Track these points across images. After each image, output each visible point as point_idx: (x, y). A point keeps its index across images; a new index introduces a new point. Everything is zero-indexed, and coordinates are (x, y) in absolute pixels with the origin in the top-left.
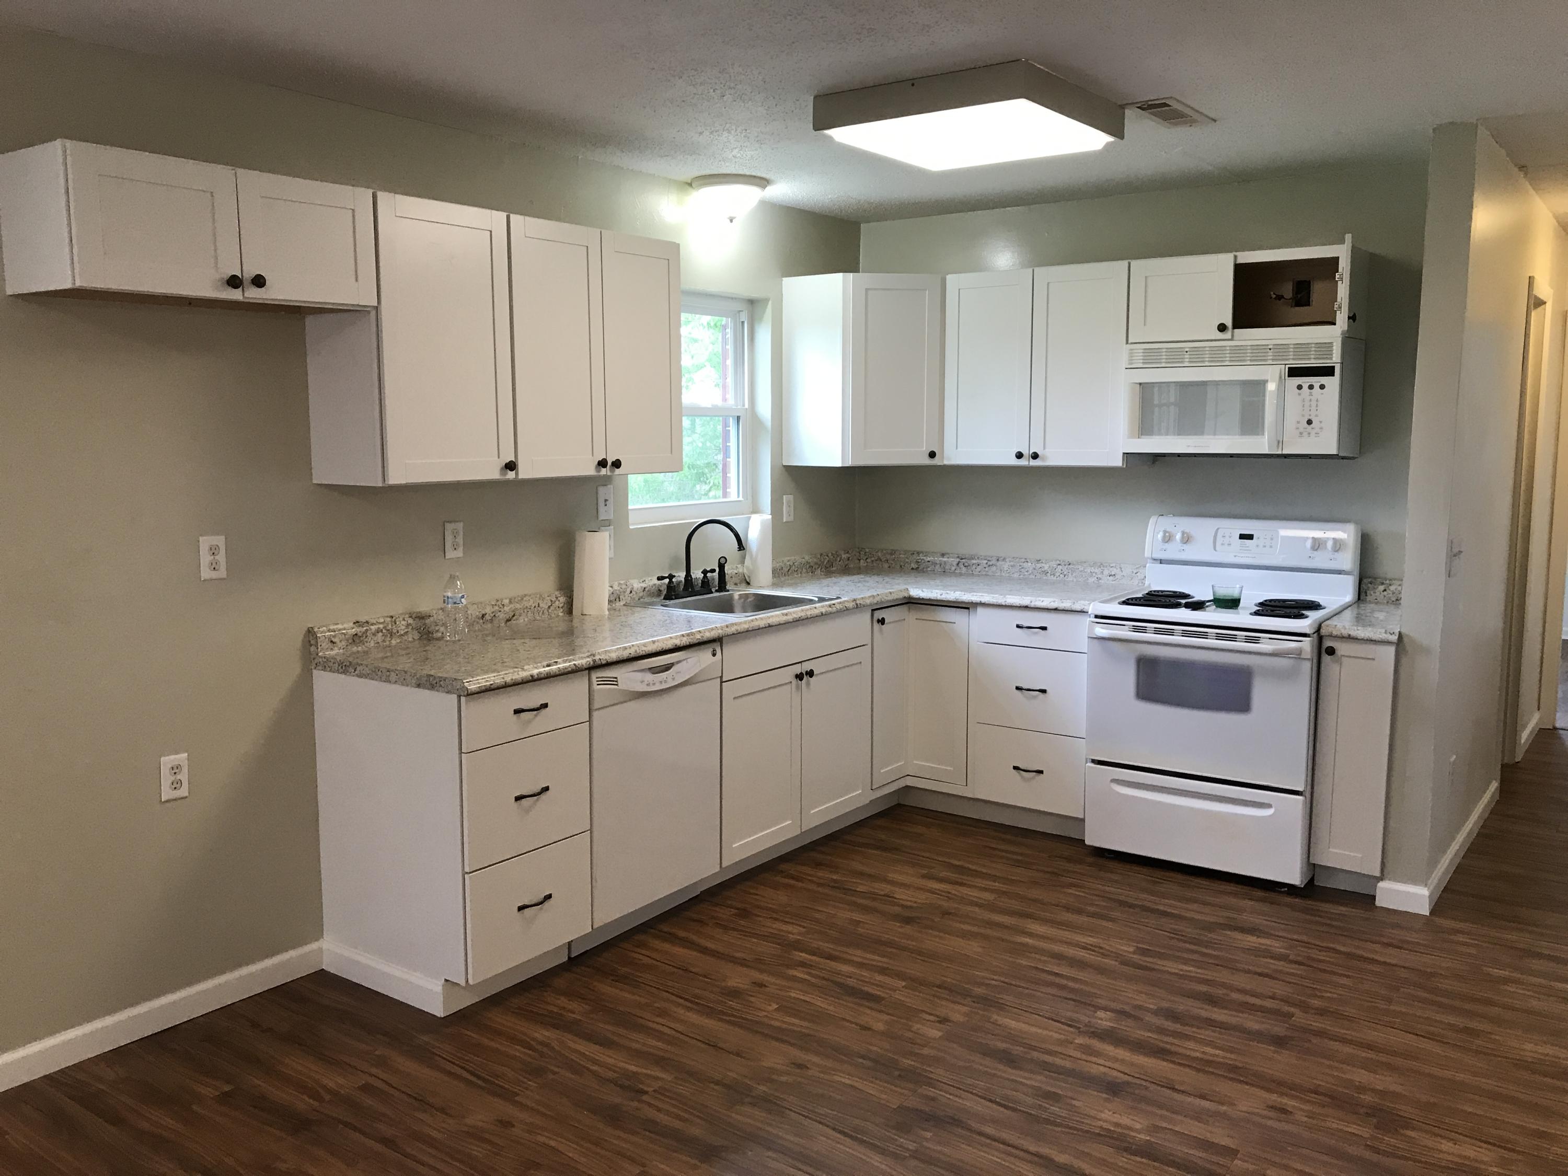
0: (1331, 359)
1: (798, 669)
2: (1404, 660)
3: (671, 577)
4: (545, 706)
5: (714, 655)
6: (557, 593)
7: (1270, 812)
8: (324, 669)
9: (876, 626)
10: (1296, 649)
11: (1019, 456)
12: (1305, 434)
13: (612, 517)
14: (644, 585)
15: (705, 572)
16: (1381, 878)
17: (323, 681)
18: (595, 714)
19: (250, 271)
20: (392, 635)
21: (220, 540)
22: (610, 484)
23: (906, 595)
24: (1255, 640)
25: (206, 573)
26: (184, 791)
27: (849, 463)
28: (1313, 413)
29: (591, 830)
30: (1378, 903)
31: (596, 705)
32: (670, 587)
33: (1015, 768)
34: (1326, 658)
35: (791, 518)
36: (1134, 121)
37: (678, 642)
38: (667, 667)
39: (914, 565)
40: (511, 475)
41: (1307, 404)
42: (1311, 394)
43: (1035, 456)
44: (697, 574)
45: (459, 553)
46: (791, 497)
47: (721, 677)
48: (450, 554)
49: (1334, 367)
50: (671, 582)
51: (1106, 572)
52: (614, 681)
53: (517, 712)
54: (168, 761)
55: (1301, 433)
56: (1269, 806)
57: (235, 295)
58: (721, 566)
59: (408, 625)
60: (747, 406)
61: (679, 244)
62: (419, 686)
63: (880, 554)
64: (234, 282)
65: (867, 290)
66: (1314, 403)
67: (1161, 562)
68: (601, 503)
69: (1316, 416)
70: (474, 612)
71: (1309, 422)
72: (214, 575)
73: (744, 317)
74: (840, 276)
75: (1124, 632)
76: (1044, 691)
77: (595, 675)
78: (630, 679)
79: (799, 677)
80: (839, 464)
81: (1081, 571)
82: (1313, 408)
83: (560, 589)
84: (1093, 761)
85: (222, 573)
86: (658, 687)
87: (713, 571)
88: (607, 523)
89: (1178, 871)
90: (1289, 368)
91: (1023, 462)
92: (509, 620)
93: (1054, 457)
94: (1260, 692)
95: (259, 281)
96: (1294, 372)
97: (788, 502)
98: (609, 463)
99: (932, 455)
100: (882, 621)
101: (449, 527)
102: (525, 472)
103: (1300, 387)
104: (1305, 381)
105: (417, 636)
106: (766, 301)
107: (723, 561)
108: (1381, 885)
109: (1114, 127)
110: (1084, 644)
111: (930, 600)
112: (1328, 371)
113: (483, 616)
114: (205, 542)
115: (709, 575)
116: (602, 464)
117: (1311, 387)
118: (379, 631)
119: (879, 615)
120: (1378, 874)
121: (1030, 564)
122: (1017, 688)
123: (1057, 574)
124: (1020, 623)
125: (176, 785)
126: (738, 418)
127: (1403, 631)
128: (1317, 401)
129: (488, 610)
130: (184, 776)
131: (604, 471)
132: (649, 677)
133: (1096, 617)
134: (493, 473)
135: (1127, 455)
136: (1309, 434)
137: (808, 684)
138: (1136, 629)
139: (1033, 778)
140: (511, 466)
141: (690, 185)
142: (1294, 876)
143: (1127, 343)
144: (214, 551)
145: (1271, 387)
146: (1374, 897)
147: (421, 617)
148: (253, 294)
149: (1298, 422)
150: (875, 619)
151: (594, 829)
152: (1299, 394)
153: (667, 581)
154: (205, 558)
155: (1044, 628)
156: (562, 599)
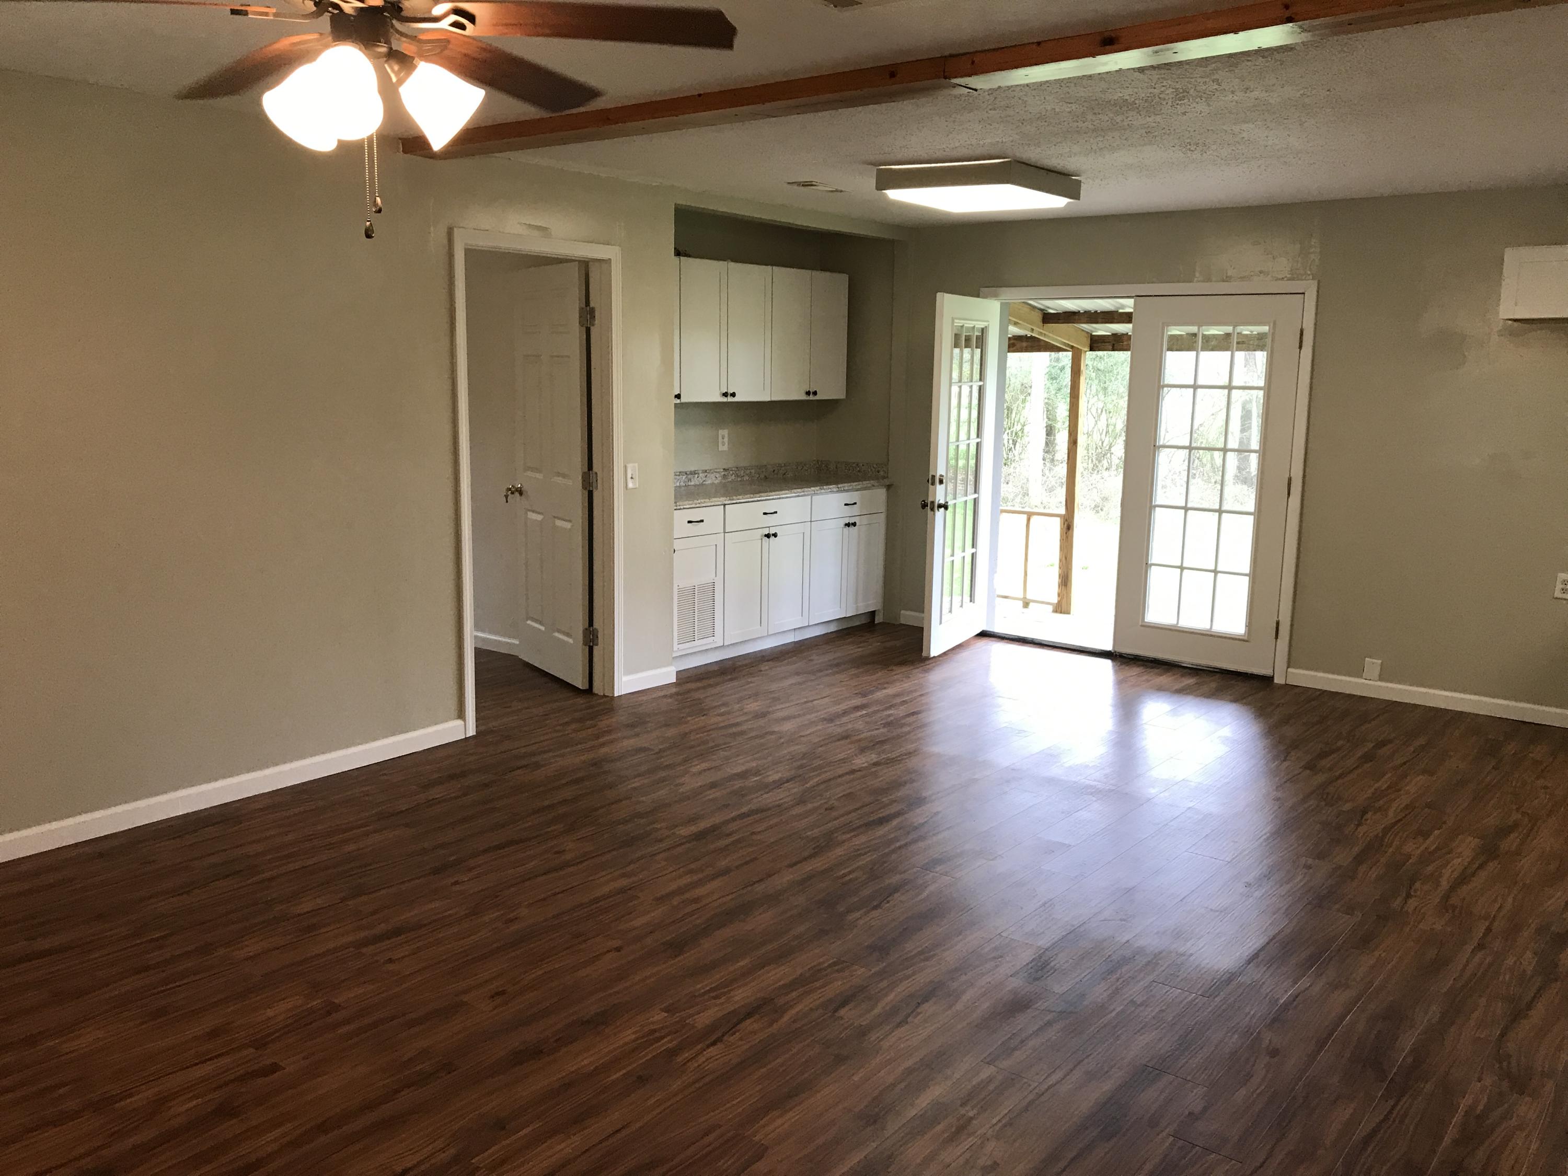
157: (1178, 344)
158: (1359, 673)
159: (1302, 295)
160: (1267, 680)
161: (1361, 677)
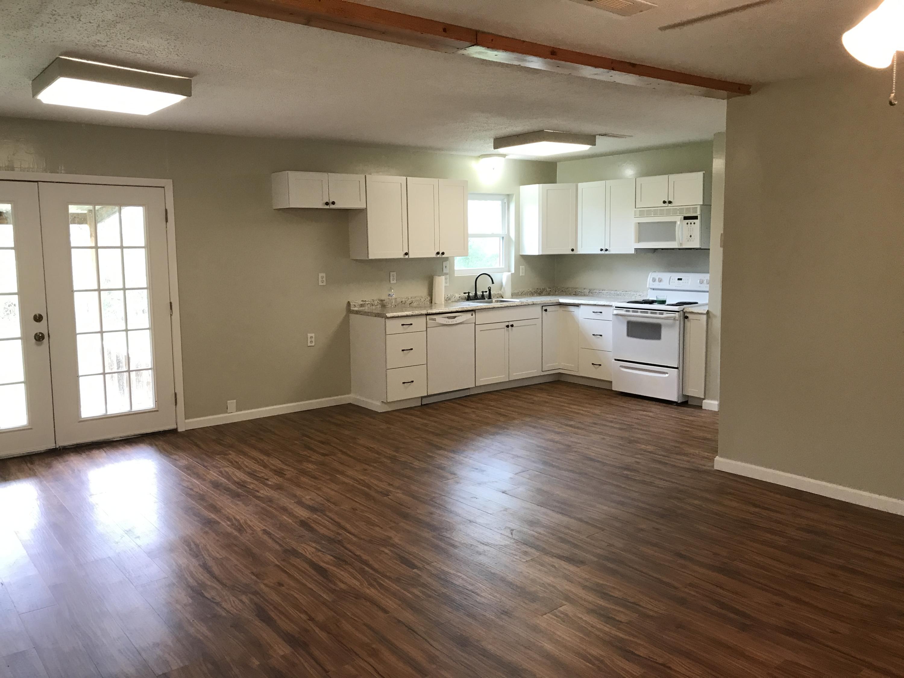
0: (697, 213)
1: (507, 324)
2: (710, 321)
3: (469, 293)
4: (411, 324)
5: (472, 315)
6: (428, 296)
7: (667, 375)
8: (352, 313)
9: (544, 312)
10: (673, 316)
11: (602, 250)
13: (448, 272)
14: (460, 296)
15: (483, 292)
16: (704, 399)
17: (352, 316)
18: (428, 329)
19: (331, 200)
20: (373, 305)
21: (324, 275)
22: (448, 260)
23: (557, 301)
24: (662, 314)
25: (320, 284)
26: (313, 344)
27: (541, 254)
29: (427, 364)
30: (703, 408)
31: (428, 326)
32: (469, 296)
33: (593, 364)
34: (686, 320)
35: (524, 275)
36: (599, 140)
37: (458, 310)
38: (454, 317)
39: (574, 293)
40: (407, 257)
41: (690, 229)
42: (691, 226)
43: (606, 250)
44: (479, 293)
45: (395, 282)
46: (523, 267)
47: (475, 323)
48: (392, 282)
49: (698, 216)
50: (469, 294)
51: (638, 294)
52: (434, 320)
53: (403, 325)
54: (309, 335)
55: (688, 240)
56: (667, 373)
57: (327, 207)
58: (490, 290)
59: (378, 303)
60: (506, 233)
61: (467, 181)
62: (375, 316)
63: (563, 289)
64: (327, 204)
65: (547, 190)
66: (692, 229)
67: (653, 289)
68: (444, 268)
69: (693, 234)
70: (399, 300)
71: (691, 236)
72: (322, 284)
73: (506, 201)
74: (537, 185)
75: (623, 312)
76: (601, 335)
77: (428, 317)
78: (440, 319)
79: (508, 326)
80: (537, 254)
82: (692, 231)
83: (429, 295)
84: (616, 360)
85: (324, 284)
86: (450, 323)
87: (486, 292)
88: (446, 274)
89: (640, 398)
90: (684, 217)
91: (603, 252)
92: (410, 304)
93: (613, 251)
94: (664, 332)
95: (333, 203)
96: (686, 218)
97: (522, 269)
98: (440, 253)
99: (573, 250)
100: (546, 310)
101: (392, 273)
102: (411, 256)
103: (687, 224)
104: (689, 221)
105: (380, 306)
106: (512, 195)
107: (489, 288)
108: (704, 401)
109: (593, 143)
110: (611, 318)
111: (566, 303)
112: (696, 218)
113: (402, 302)
114: (321, 275)
115: (484, 293)
116: (438, 253)
117: (691, 223)
118: (368, 304)
119: (544, 308)
120: (703, 397)
122: (593, 335)
124: (594, 311)
125: (311, 342)
126: (503, 237)
127: (710, 310)
129: (403, 300)
130: (313, 340)
131: (438, 256)
132: (447, 319)
133: (616, 307)
134: (401, 256)
135: (636, 250)
136: (691, 240)
137: (512, 330)
138: (627, 311)
139: (598, 367)
140: (406, 254)
141: (479, 157)
142: (674, 397)
143: (636, 208)
144: (322, 277)
145: (679, 223)
146: (702, 406)
147: (382, 301)
148: (332, 206)
149: (687, 236)
150: (543, 310)
151: (428, 364)
152: (687, 226)
153: (467, 294)
154: (320, 279)
155: (601, 312)
156: (429, 298)
157: (81, 219)
158: (225, 410)
159: (163, 188)
160: (174, 432)
161: (227, 412)
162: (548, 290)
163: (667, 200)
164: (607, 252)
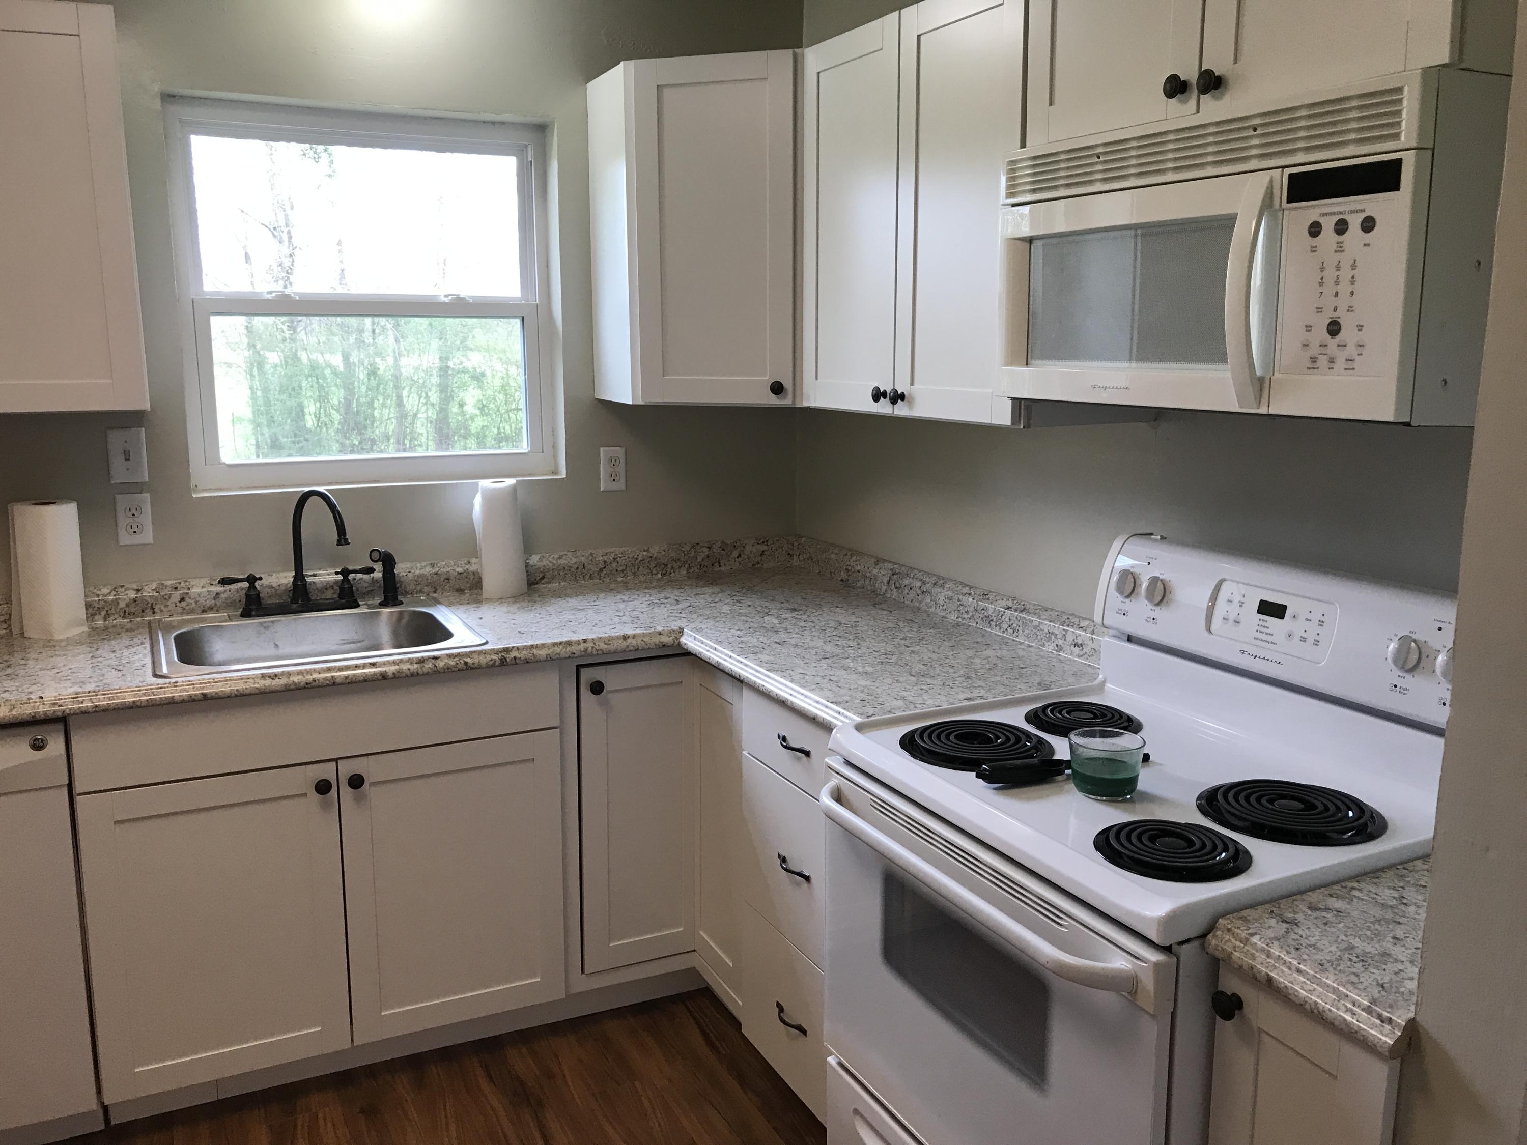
0: (1397, 136)
3: (252, 579)
9: (587, 696)
11: (877, 395)
12: (1323, 361)
13: (146, 480)
15: (345, 573)
23: (675, 639)
27: (638, 399)
28: (1343, 302)
32: (249, 596)
34: (1226, 1028)
35: (619, 486)
41: (1330, 274)
42: (1340, 249)
46: (619, 452)
47: (70, 786)
49: (1399, 162)
50: (254, 587)
55: (1314, 360)
60: (536, 299)
65: (660, 87)
66: (1346, 275)
67: (1130, 639)
68: (116, 456)
69: (1350, 309)
71: (1334, 328)
73: (531, 154)
74: (622, 65)
79: (323, 787)
81: (1035, 627)
82: (1344, 288)
87: (368, 571)
90: (1291, 176)
91: (884, 408)
96: (1303, 187)
97: (611, 459)
99: (777, 387)
100: (597, 688)
103: (1315, 230)
104: (1328, 210)
112: (1385, 176)
117: (1341, 228)
119: (587, 675)
121: (971, 600)
123: (1005, 626)
126: (523, 319)
127: (1428, 1023)
128: (1354, 267)
136: (1332, 361)
149: (1309, 328)
152: (1314, 249)
162: (751, 548)
163: (1190, 74)
164: (901, 410)
